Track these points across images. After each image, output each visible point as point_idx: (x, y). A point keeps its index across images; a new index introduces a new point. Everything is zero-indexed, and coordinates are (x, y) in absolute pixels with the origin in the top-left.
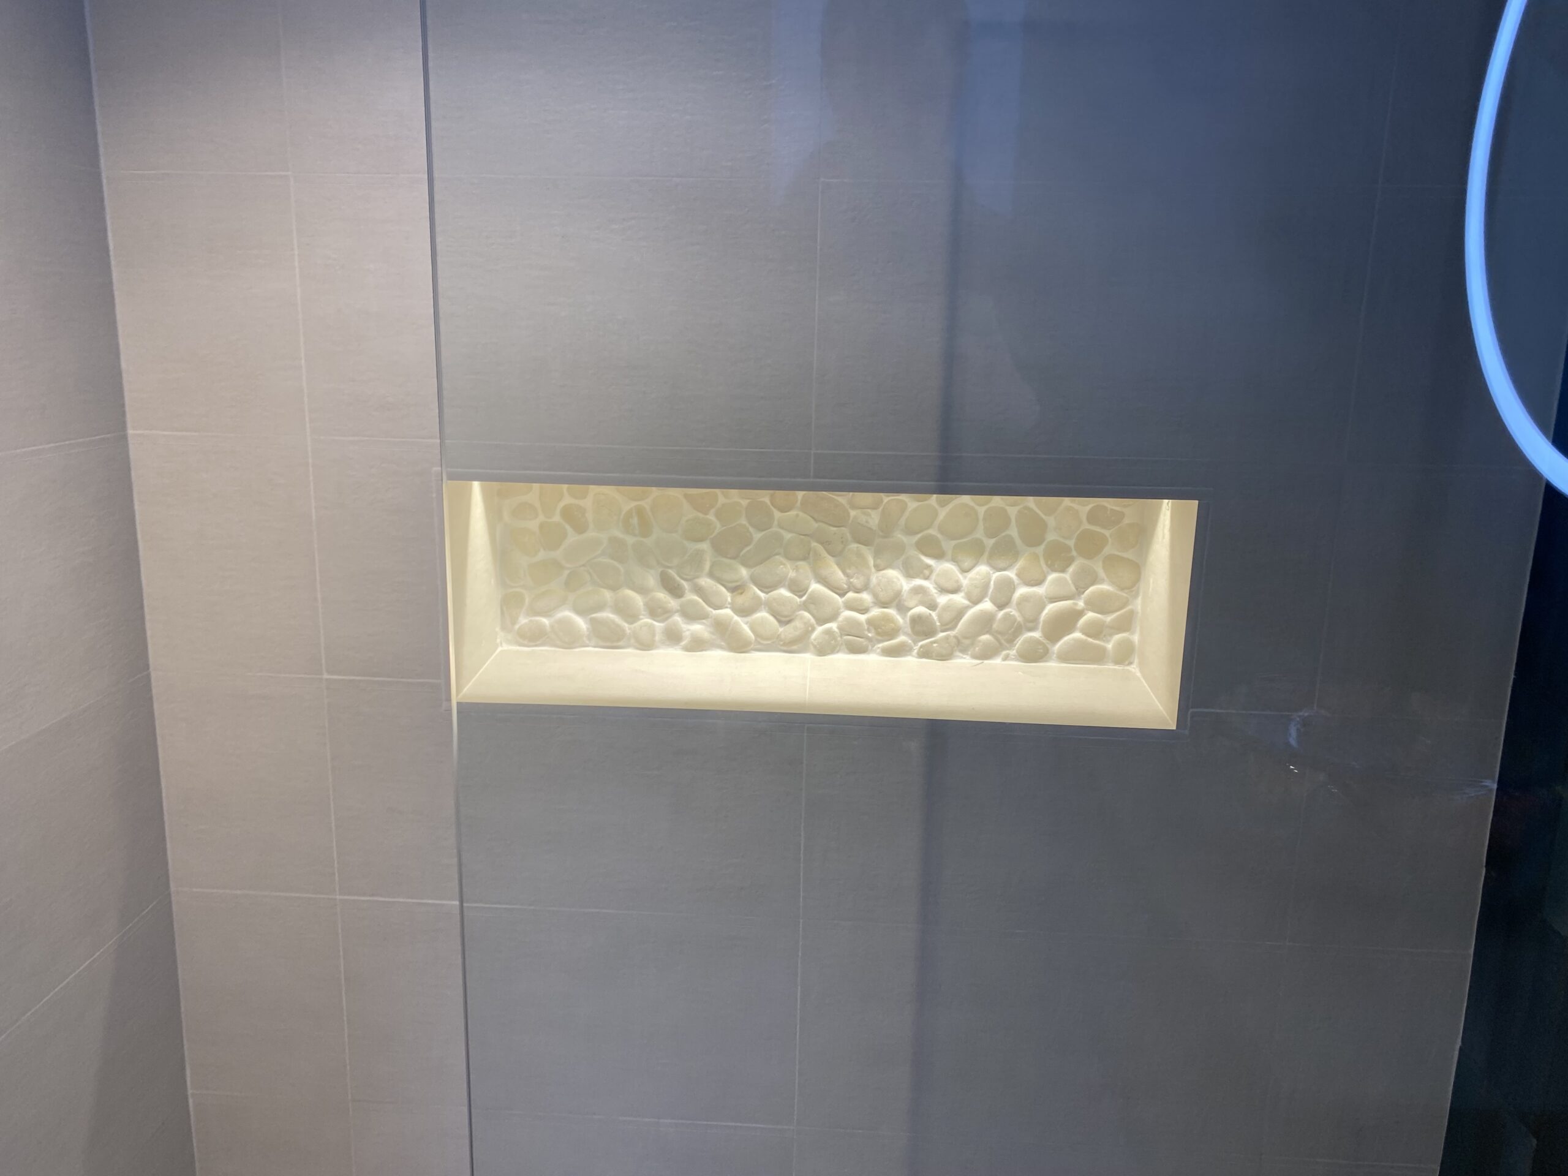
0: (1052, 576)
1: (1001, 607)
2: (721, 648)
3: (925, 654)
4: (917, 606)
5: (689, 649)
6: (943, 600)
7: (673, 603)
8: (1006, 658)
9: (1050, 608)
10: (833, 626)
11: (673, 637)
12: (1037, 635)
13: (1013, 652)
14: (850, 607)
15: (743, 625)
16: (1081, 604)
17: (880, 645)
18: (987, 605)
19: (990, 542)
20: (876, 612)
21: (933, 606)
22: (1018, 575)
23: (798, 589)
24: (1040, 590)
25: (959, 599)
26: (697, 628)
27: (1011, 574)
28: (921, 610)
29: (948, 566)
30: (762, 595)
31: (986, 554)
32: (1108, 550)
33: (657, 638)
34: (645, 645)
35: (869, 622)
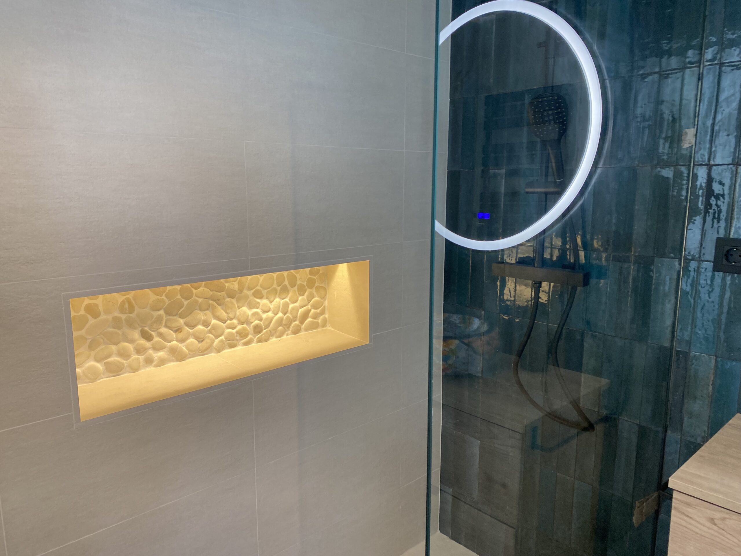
0: (300, 298)
1: (285, 314)
2: (173, 361)
3: (259, 341)
4: (255, 321)
5: (157, 366)
6: (264, 316)
7: (148, 344)
8: (287, 335)
9: (301, 311)
10: (222, 338)
11: (149, 361)
12: (297, 322)
13: (290, 332)
14: (229, 327)
15: (183, 347)
16: (309, 307)
17: (242, 342)
18: (280, 315)
19: (279, 288)
20: (239, 327)
21: (261, 320)
22: (289, 300)
23: (206, 324)
24: (297, 304)
25: (270, 314)
26: (161, 354)
27: (287, 300)
28: (257, 322)
29: (264, 301)
30: (191, 330)
31: (278, 293)
32: (317, 284)
33: (141, 364)
34: (135, 370)
35: (237, 332)
